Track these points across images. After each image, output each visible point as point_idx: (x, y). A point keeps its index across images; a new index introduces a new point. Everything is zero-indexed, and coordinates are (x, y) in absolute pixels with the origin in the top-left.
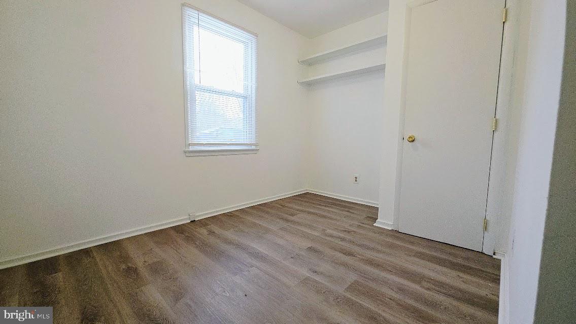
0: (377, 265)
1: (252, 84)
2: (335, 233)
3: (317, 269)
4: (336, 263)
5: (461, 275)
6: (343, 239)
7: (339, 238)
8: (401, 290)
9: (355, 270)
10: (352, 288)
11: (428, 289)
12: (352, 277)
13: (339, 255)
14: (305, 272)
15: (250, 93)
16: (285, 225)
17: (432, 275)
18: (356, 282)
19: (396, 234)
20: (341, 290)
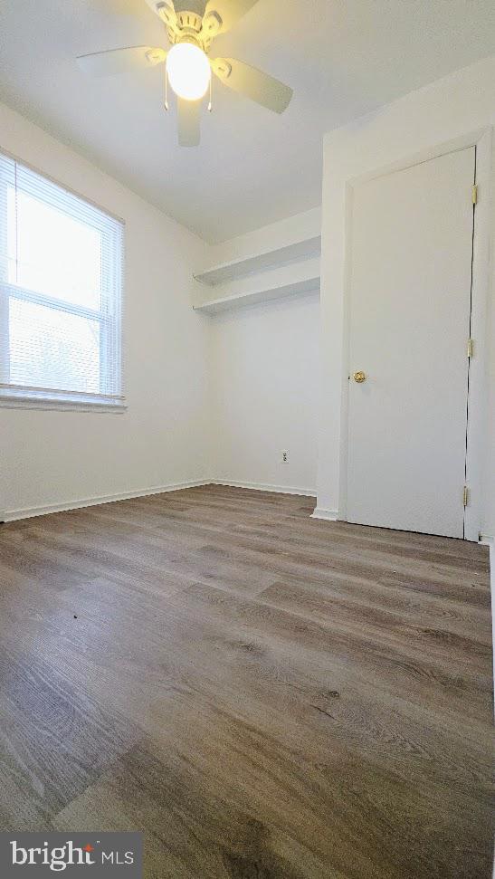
0: (312, 562)
1: (115, 297)
2: (249, 528)
3: (212, 572)
4: (246, 562)
5: (436, 565)
6: (260, 534)
7: (257, 533)
8: (350, 589)
9: (278, 570)
10: (271, 592)
11: (389, 585)
12: (270, 579)
13: (252, 553)
14: (193, 578)
15: (111, 313)
16: (167, 521)
17: (395, 568)
18: (277, 585)
19: (342, 524)
20: (251, 597)
